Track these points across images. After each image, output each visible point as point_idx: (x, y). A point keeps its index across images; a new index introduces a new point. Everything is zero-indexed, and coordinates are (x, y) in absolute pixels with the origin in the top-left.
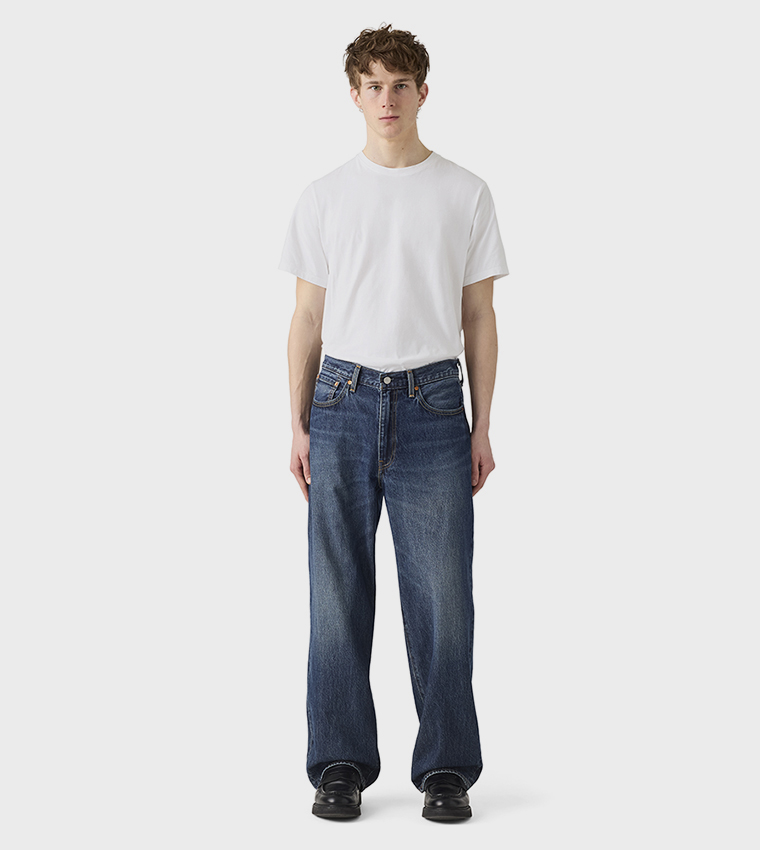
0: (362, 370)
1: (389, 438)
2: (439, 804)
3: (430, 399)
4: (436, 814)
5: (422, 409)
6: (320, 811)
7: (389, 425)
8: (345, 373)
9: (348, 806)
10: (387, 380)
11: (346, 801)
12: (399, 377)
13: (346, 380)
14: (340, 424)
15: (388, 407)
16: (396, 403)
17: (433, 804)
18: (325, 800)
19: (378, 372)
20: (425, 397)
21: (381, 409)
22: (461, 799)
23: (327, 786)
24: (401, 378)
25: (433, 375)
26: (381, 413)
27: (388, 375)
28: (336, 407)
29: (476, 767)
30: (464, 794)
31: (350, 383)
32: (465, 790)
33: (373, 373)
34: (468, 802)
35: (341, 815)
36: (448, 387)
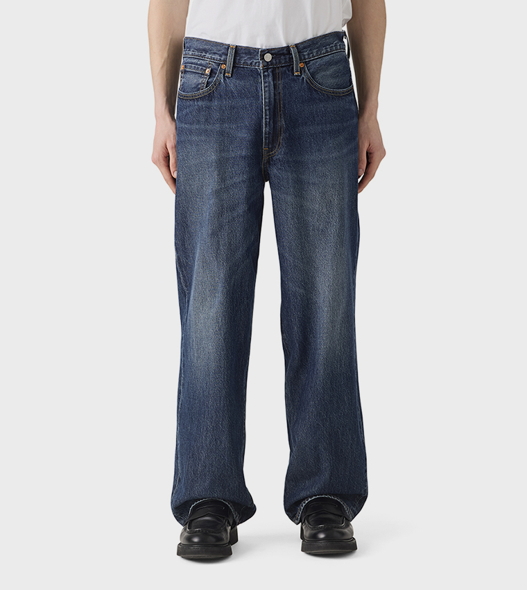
0: (237, 49)
1: (275, 123)
2: (322, 536)
3: (318, 76)
4: (319, 548)
5: (310, 89)
6: (186, 551)
7: (275, 107)
8: (217, 57)
9: (216, 546)
10: (268, 57)
11: (213, 540)
12: (281, 54)
13: (219, 65)
14: (216, 115)
15: (272, 87)
16: (280, 83)
17: (314, 537)
18: (189, 539)
19: (256, 50)
20: (313, 75)
21: (264, 89)
22: (346, 530)
23: (193, 524)
24: (284, 54)
25: (319, 49)
26: (264, 95)
27: (269, 51)
28: (210, 97)
29: (360, 495)
30: (348, 525)
31: (223, 66)
32: (348, 520)
33: (250, 52)
34: (352, 533)
35: (206, 556)
36: (336, 63)
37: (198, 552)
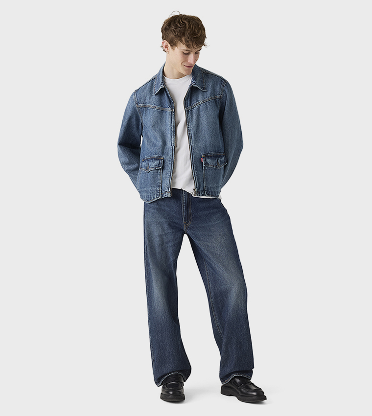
6: (164, 397)
11: (178, 393)
18: (167, 392)
23: (168, 385)
37: (173, 399)
